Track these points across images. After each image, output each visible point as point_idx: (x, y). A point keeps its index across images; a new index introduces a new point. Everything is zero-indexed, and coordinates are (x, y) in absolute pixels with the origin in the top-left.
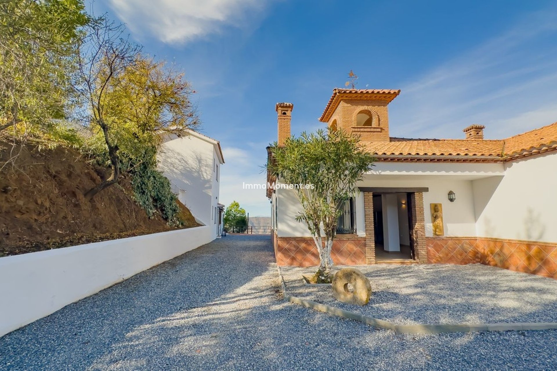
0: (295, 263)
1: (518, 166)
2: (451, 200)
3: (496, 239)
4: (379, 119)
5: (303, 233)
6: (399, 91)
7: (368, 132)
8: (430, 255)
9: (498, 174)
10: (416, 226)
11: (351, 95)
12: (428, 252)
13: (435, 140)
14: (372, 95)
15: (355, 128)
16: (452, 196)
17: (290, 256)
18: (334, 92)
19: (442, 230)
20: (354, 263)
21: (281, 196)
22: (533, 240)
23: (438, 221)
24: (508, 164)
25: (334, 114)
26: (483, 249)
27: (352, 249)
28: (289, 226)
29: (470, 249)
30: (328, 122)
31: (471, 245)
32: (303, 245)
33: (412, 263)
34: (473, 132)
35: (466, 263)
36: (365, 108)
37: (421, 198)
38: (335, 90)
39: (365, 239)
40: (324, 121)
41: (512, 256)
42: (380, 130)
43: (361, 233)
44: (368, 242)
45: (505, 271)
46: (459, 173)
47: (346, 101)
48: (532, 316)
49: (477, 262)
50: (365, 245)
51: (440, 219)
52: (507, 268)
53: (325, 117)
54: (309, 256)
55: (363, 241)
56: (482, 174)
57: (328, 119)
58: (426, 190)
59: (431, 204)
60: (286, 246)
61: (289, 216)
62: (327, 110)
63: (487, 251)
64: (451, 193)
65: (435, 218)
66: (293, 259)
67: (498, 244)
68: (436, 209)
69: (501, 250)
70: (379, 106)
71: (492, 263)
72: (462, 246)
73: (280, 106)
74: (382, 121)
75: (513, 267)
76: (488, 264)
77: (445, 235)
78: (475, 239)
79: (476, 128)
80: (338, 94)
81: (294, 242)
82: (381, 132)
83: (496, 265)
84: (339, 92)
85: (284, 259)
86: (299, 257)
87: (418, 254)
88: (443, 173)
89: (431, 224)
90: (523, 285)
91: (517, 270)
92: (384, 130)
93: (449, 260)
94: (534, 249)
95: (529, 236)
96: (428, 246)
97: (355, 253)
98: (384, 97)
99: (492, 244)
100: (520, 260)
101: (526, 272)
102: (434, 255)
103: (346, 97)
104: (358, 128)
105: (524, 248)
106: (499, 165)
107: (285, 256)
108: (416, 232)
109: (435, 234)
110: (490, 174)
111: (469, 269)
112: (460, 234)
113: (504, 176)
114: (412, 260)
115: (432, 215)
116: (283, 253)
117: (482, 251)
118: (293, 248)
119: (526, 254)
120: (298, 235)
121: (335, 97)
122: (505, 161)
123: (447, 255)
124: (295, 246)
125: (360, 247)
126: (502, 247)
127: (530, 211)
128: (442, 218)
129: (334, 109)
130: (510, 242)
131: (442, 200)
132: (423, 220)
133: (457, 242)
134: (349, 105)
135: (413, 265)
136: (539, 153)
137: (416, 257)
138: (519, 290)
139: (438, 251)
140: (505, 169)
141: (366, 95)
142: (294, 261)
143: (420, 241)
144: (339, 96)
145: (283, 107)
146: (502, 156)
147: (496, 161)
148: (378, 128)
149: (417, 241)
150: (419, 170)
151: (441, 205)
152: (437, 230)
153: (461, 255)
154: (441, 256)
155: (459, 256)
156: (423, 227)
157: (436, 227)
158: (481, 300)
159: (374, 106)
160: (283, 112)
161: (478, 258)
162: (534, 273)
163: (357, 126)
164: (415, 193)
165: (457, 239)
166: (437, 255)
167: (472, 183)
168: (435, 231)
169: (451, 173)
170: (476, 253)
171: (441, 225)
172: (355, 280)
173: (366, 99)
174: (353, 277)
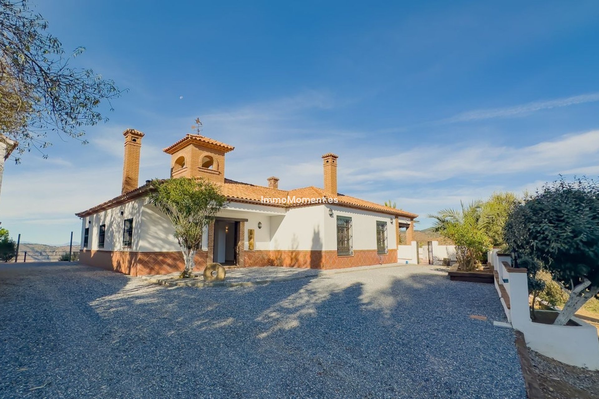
0: (153, 273)
1: (292, 211)
2: (260, 228)
3: (279, 250)
4: (218, 165)
5: (161, 248)
6: (234, 148)
7: (210, 173)
8: (246, 262)
9: (283, 214)
10: (239, 244)
11: (200, 142)
12: (244, 261)
13: (251, 185)
14: (215, 146)
15: (200, 168)
16: (260, 225)
17: (149, 267)
18: (187, 136)
19: (253, 247)
20: (198, 270)
21: (143, 218)
22: (294, 250)
23: (252, 240)
24: (287, 209)
25: (180, 151)
26: (272, 257)
27: (198, 260)
28: (150, 243)
29: (266, 258)
30: (172, 154)
31: (267, 255)
32: (161, 258)
33: (235, 268)
34: (272, 182)
35: (264, 266)
36: (209, 154)
37: (244, 225)
38: (188, 135)
39: (207, 252)
40: (168, 153)
41: (285, 259)
42: (218, 173)
43: (205, 248)
44: (209, 255)
45: (282, 267)
46: (266, 212)
47: (196, 146)
48: (289, 277)
49: (269, 265)
50: (207, 257)
51: (253, 239)
52: (283, 266)
53: (170, 150)
54: (165, 266)
55: (206, 254)
56: (276, 213)
57: (173, 152)
58: (247, 220)
59: (249, 230)
60: (146, 259)
61: (150, 235)
62: (175, 146)
63: (274, 258)
64: (260, 223)
65: (250, 238)
66: (152, 269)
67: (280, 253)
68: (251, 232)
69: (281, 257)
70: (219, 155)
71: (276, 265)
72: (262, 256)
73: (131, 133)
74: (220, 166)
75: (285, 265)
76: (274, 265)
77: (255, 249)
78: (269, 251)
79: (275, 180)
80: (189, 138)
81: (153, 256)
82: (219, 175)
83: (278, 266)
84: (191, 138)
85: (144, 270)
86: (156, 267)
87: (239, 262)
88: (258, 211)
89: (248, 242)
90: (287, 270)
91: (287, 266)
92: (221, 173)
93: (255, 264)
94: (294, 254)
95: (293, 248)
96: (245, 256)
97: (199, 263)
98: (223, 149)
99: (277, 253)
100: (288, 261)
101: (290, 267)
102: (248, 262)
103: (196, 142)
104: (203, 169)
105: (290, 254)
106: (284, 209)
107: (145, 268)
108: (239, 247)
109: (249, 249)
110: (279, 214)
111: (265, 268)
112: (262, 249)
113: (285, 216)
114: (235, 266)
115: (249, 237)
116: (143, 265)
117: (272, 258)
118: (152, 261)
119: (291, 256)
120: (157, 250)
121: (186, 139)
122: (287, 207)
123: (254, 262)
124: (153, 259)
125: (203, 258)
126: (281, 255)
127: (294, 235)
128: (254, 239)
129: (182, 147)
130: (285, 252)
131: (255, 227)
132: (243, 240)
133: (260, 253)
134: (197, 149)
135: (236, 269)
136: (299, 206)
137: (237, 264)
138: (286, 272)
139: (250, 259)
140: (286, 212)
141: (211, 145)
142: (153, 271)
143: (240, 253)
144: (190, 140)
145: (134, 134)
146: (285, 205)
147: (283, 207)
148: (217, 172)
149: (239, 253)
150: (246, 208)
151: (254, 230)
152: (251, 246)
153: (261, 261)
154: (251, 262)
155: (260, 262)
156: (243, 244)
157: (250, 244)
158: (271, 275)
159: (216, 154)
160: (133, 138)
161: (269, 262)
162: (293, 266)
163: (202, 166)
164: (241, 222)
165: (260, 251)
166: (249, 262)
167: (271, 218)
168: (250, 247)
169: (262, 212)
170: (269, 259)
171: (253, 243)
172: (218, 268)
173: (210, 147)
174: (217, 267)
